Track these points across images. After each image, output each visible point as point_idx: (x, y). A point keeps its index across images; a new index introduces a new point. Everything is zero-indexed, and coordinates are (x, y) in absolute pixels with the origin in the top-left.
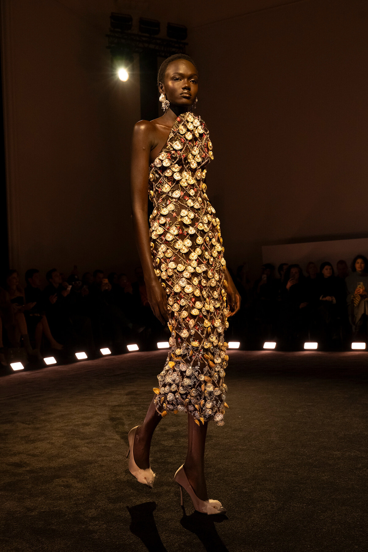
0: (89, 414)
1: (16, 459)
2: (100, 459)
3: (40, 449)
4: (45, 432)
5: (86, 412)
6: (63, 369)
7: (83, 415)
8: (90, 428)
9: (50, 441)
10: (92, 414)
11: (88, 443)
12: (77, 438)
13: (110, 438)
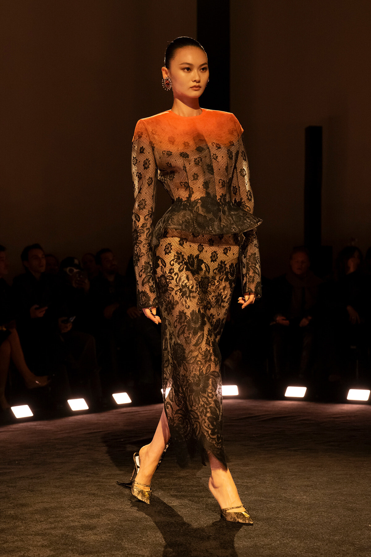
0: (94, 509)
4: (16, 538)
5: (89, 506)
6: (45, 428)
7: (83, 510)
8: (96, 534)
9: (25, 553)
10: (98, 509)
12: (72, 550)
13: (131, 554)
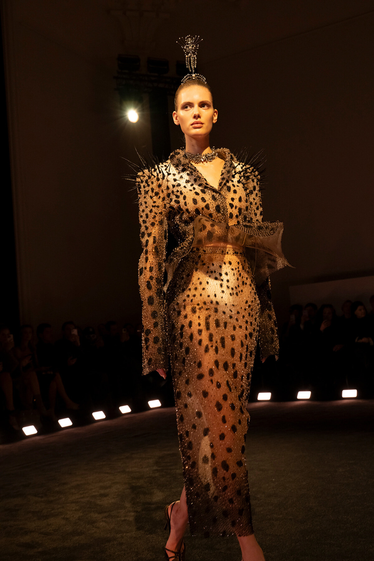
0: (107, 483)
1: (26, 539)
2: (119, 536)
3: (53, 527)
5: (104, 481)
6: (80, 431)
7: (101, 484)
8: (108, 500)
9: (65, 516)
10: (110, 482)
11: (105, 517)
12: (94, 511)
